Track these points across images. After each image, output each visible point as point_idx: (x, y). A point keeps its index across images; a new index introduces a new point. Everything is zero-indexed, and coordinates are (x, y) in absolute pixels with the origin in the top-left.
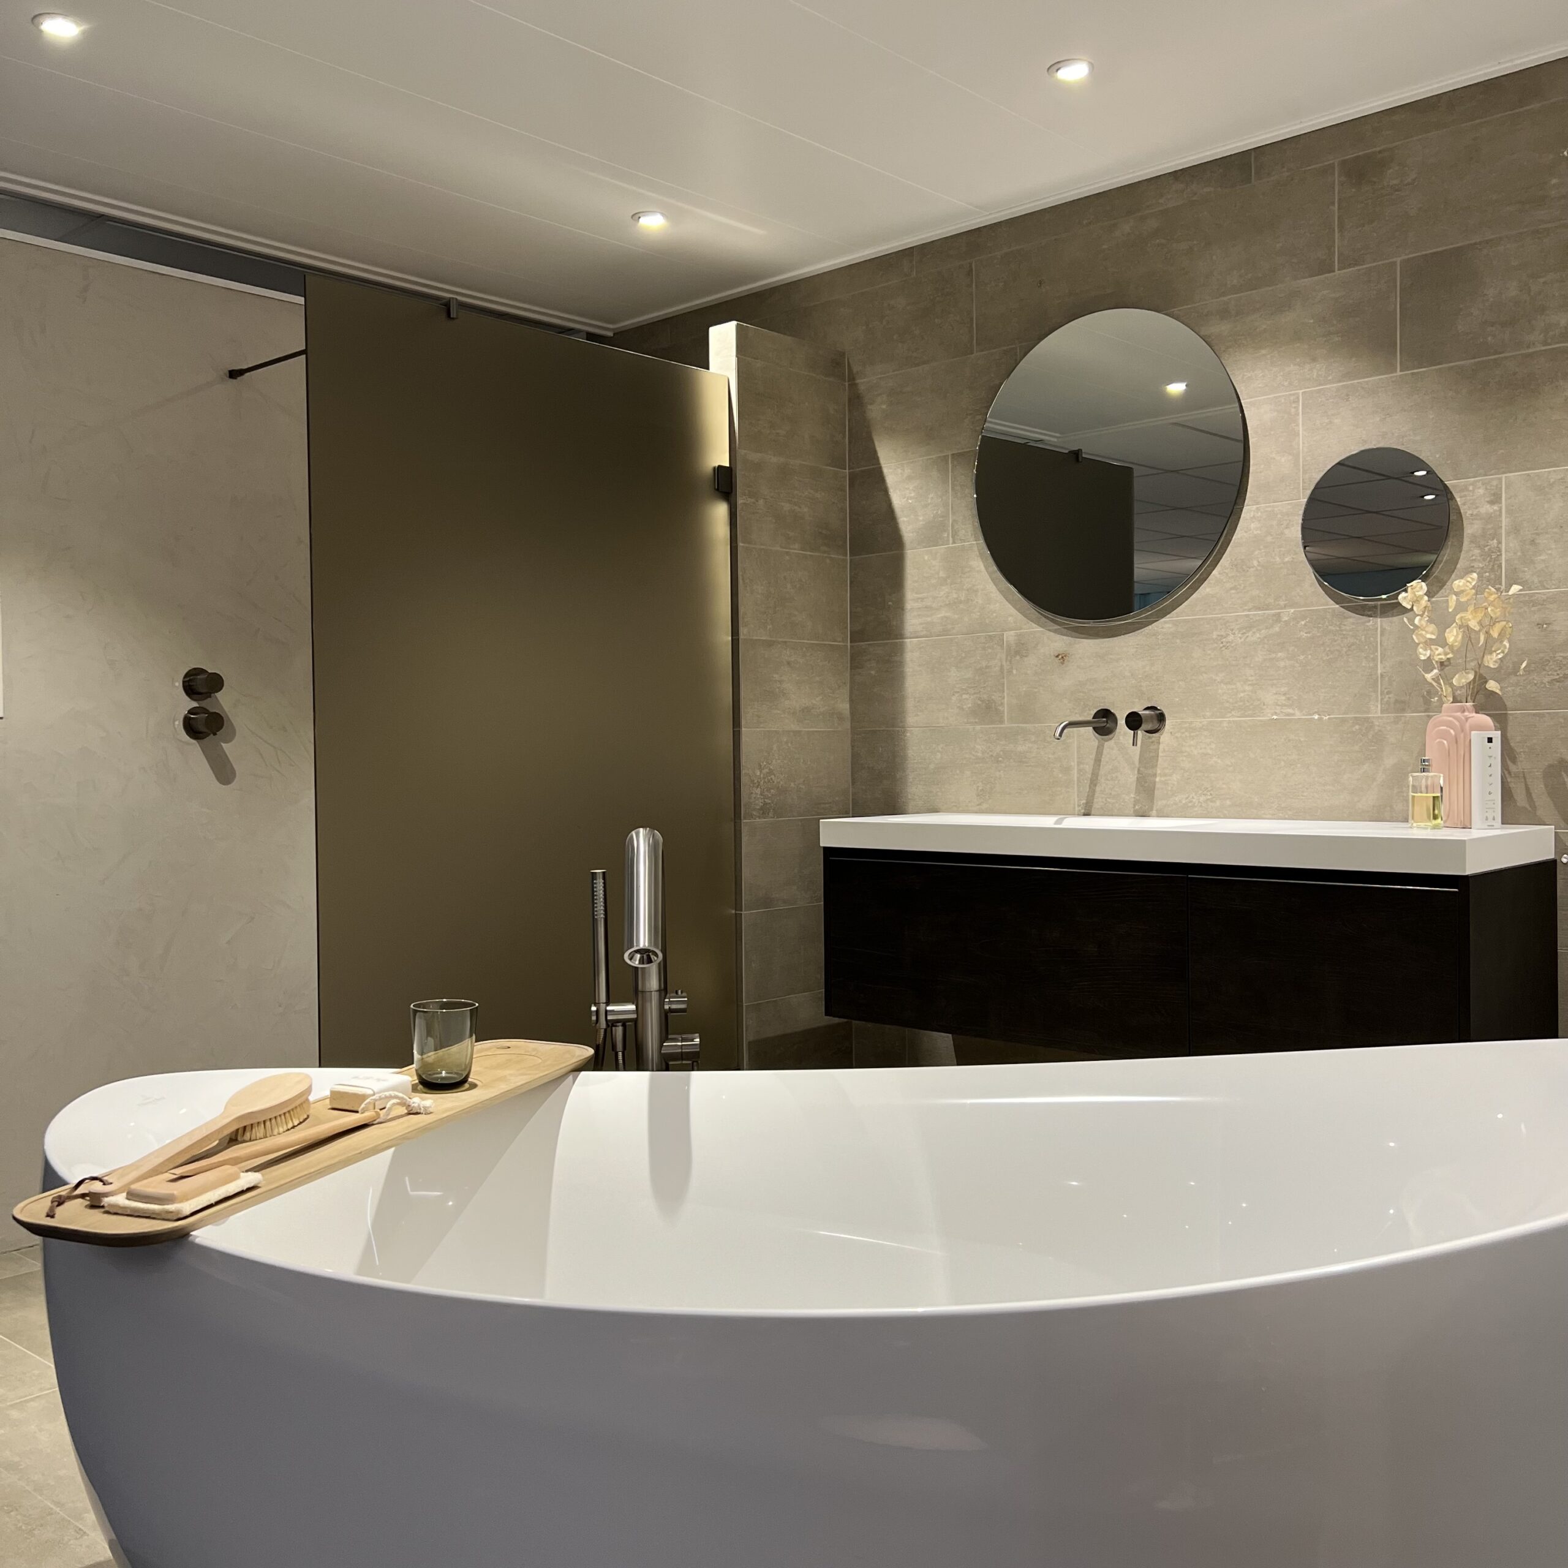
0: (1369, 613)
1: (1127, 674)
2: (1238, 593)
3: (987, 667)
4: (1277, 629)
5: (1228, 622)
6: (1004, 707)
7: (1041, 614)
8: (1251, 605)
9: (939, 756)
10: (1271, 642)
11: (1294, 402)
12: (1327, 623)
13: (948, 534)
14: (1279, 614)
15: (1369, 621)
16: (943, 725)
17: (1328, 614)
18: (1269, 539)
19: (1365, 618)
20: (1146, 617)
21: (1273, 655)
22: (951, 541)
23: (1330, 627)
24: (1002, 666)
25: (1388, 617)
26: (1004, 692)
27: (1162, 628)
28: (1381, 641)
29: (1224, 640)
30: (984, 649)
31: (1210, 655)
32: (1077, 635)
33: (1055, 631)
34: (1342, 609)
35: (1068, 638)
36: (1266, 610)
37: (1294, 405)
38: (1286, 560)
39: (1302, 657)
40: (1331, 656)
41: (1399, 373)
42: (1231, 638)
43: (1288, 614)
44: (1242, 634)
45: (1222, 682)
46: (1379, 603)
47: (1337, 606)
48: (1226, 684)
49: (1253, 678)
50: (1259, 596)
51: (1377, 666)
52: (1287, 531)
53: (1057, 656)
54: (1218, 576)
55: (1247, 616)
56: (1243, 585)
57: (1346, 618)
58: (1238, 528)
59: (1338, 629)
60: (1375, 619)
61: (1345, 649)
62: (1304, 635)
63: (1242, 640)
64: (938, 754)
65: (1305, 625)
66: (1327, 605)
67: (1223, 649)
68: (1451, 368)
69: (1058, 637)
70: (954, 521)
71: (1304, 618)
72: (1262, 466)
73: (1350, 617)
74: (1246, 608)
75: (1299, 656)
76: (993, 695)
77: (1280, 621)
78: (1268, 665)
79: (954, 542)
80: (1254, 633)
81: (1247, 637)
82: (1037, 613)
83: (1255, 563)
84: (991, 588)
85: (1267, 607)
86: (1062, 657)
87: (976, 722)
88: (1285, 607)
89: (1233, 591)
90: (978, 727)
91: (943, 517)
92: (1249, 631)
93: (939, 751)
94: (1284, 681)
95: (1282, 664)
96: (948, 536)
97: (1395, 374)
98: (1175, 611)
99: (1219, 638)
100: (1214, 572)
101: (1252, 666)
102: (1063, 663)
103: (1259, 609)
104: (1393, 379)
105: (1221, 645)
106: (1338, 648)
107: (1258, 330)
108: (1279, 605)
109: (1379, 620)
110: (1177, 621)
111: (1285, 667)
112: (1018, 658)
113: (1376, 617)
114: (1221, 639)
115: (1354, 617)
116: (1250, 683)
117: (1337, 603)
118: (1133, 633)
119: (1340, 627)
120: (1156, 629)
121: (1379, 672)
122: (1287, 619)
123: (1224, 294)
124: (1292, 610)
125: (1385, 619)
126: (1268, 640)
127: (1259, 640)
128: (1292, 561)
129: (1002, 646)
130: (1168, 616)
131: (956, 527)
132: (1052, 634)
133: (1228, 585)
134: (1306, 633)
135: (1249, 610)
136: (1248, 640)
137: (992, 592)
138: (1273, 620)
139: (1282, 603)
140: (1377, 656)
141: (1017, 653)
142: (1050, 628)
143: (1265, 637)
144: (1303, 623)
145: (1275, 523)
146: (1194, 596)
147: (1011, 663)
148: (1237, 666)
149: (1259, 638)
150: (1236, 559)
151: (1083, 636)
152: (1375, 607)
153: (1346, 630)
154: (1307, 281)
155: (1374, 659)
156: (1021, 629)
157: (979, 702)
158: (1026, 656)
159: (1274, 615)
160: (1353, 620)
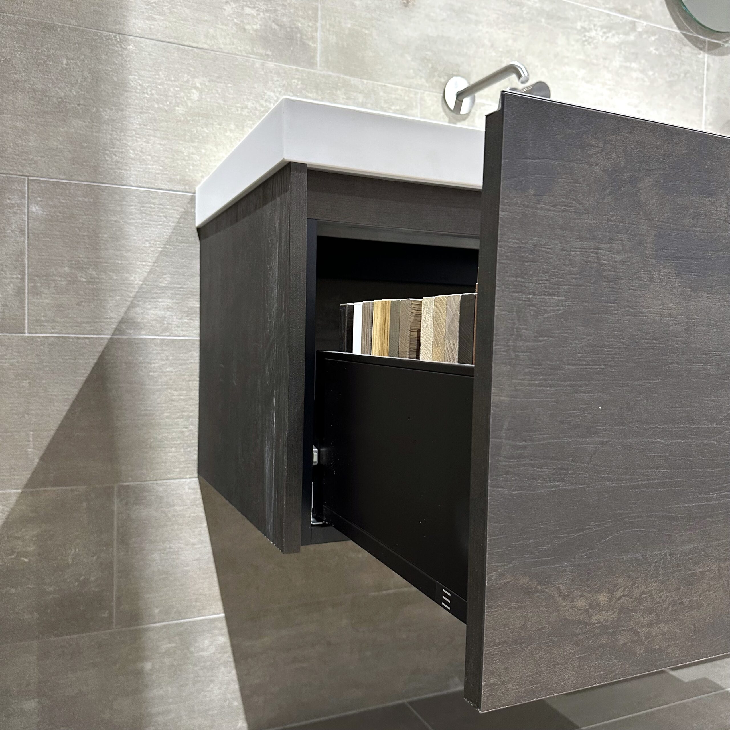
0: (701, 46)
5: (591, 15)
6: (315, 42)
9: (195, 95)
14: (634, 23)
15: (700, 54)
16: (206, 46)
17: (672, 36)
19: (696, 51)
21: (628, 64)
23: (673, 50)
25: (712, 54)
26: (316, 21)
28: (707, 75)
34: (682, 36)
36: (624, 14)
42: (593, 34)
43: (642, 25)
44: (604, 33)
46: (707, 39)
47: (678, 31)
51: (702, 97)
55: (608, 15)
57: (685, 45)
59: (678, 54)
60: (704, 54)
61: (682, 75)
62: (652, 49)
63: (603, 39)
64: (194, 91)
65: (655, 41)
67: (586, 43)
73: (688, 45)
74: (608, 6)
76: (299, 21)
80: (613, 35)
81: (608, 37)
85: (625, 12)
87: (268, 55)
88: (639, 17)
90: (271, 65)
92: (609, 32)
93: (196, 88)
95: (635, 75)
103: (619, 11)
105: (584, 39)
106: (677, 72)
108: (635, 13)
109: (706, 55)
111: (637, 79)
113: (704, 51)
115: (690, 47)
117: (680, 28)
119: (680, 53)
121: (704, 103)
122: (640, 30)
124: (646, 23)
125: (710, 56)
126: (624, 47)
134: (655, 50)
135: (610, 9)
136: (608, 40)
138: (629, 27)
139: (638, 13)
140: (703, 88)
143: (622, 43)
144: (653, 38)
149: (617, 42)
153: (684, 56)
157: (275, 26)
159: (631, 23)
160: (689, 49)
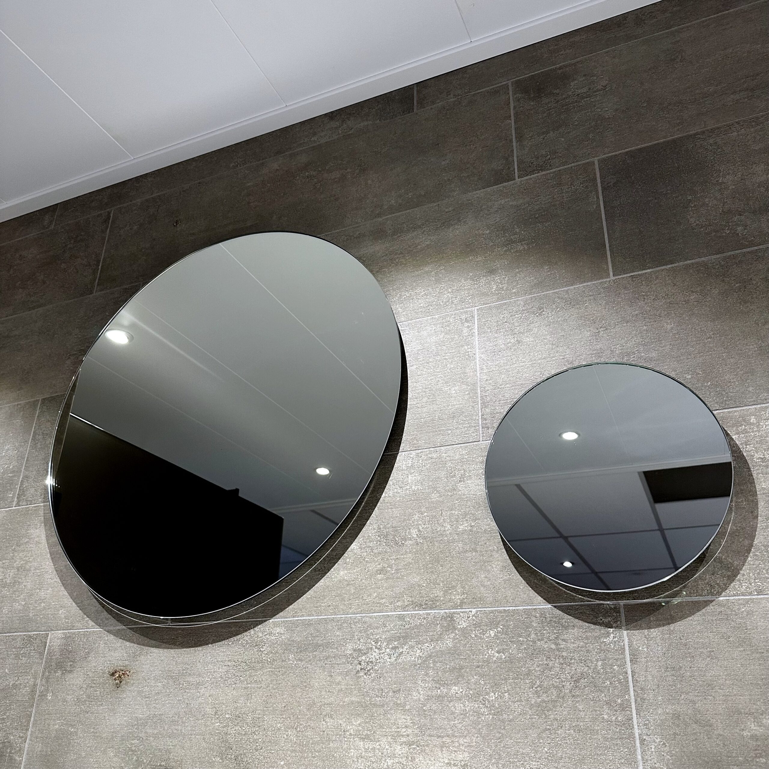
0: (606, 620)
1: (209, 710)
2: (387, 579)
3: (15, 686)
4: (448, 642)
5: (370, 626)
7: (103, 606)
8: (407, 599)
10: (438, 665)
11: (467, 321)
12: (533, 636)
13: (14, 494)
14: (452, 616)
15: (608, 634)
17: (534, 619)
18: (435, 497)
19: (598, 630)
20: (248, 616)
21: (444, 690)
22: (15, 503)
23: (539, 643)
24: (35, 685)
25: (641, 628)
27: (270, 634)
28: (634, 673)
29: (363, 658)
30: (17, 656)
31: (338, 684)
32: (147, 640)
33: (117, 634)
34: (558, 612)
35: (132, 644)
36: (431, 608)
37: (466, 324)
38: (461, 528)
39: (492, 696)
40: (544, 697)
41: (612, 278)
42: (374, 655)
43: (467, 616)
44: (392, 648)
45: (357, 734)
46: (622, 603)
47: (550, 606)
48: (363, 739)
49: (410, 731)
50: (419, 586)
51: (629, 719)
52: (461, 486)
53: (113, 674)
54: (358, 551)
55: (401, 618)
56: (395, 568)
57: (566, 628)
58: (390, 482)
59: (553, 646)
60: (618, 633)
61: (568, 685)
62: (494, 655)
63: (393, 659)
65: (497, 636)
66: (532, 604)
67: (362, 674)
68: (687, 267)
69: (119, 643)
70: (26, 477)
71: (493, 624)
72: (425, 399)
73: (573, 626)
74: (399, 604)
75: (488, 694)
77: (455, 628)
78: (434, 707)
79: (18, 505)
80: (412, 647)
81: (400, 655)
82: (97, 604)
83: (414, 532)
84: (48, 565)
85: (432, 604)
86: (120, 676)
88: (461, 605)
89: (379, 577)
91: (13, 472)
94: (461, 741)
95: (459, 707)
96: (13, 498)
97: (608, 280)
98: (291, 607)
99: (355, 655)
100: (354, 546)
101: (407, 707)
102: (118, 686)
103: (420, 606)
104: (606, 285)
105: (358, 668)
106: (556, 681)
107: (419, 247)
108: (451, 601)
109: (626, 634)
110: (293, 623)
111: (464, 714)
112: (59, 673)
113: (619, 628)
114: (358, 656)
115: (581, 627)
116: (404, 739)
118: (226, 642)
119: (557, 644)
120: (261, 635)
121: (637, 732)
122: (464, 625)
123: (379, 215)
124: (474, 611)
125: (636, 632)
126: (434, 662)
127: (420, 661)
128: (471, 531)
129: (41, 654)
130: (281, 614)
131: (26, 484)
132: (112, 637)
133: (373, 567)
134: (498, 652)
135: (404, 608)
136: (401, 660)
137: (46, 572)
138: (442, 626)
139: (457, 598)
140: (629, 701)
141: (60, 665)
142: (111, 628)
143: (430, 656)
144: (492, 633)
145: (443, 474)
146: (321, 583)
147: (47, 682)
148: (383, 706)
149: (420, 657)
150: (385, 527)
151: (154, 642)
152: (616, 609)
153: (567, 649)
154: (480, 193)
155: (625, 707)
156: (73, 627)
158: (70, 672)
159: (443, 618)
160: (579, 632)
